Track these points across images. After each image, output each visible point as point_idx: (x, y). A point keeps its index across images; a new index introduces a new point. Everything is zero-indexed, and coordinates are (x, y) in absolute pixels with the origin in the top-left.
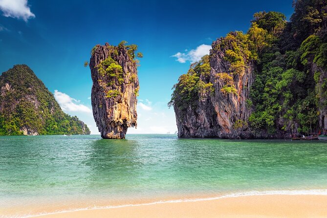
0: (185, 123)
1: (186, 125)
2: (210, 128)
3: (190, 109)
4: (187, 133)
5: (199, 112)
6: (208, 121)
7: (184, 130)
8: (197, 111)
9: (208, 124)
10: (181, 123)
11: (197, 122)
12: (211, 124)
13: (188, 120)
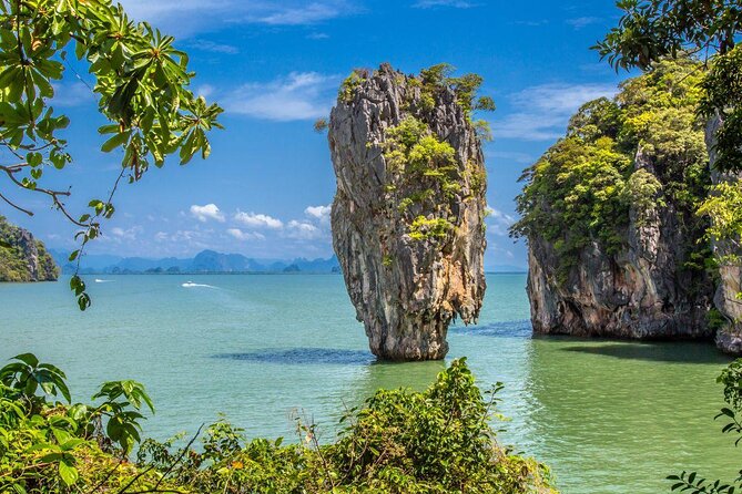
0: (571, 291)
1: (576, 296)
2: (663, 310)
3: (597, 251)
4: (573, 321)
5: (625, 263)
6: (659, 292)
7: (562, 310)
8: (619, 260)
9: (656, 297)
10: (553, 290)
11: (615, 292)
12: (666, 300)
13: (584, 284)
